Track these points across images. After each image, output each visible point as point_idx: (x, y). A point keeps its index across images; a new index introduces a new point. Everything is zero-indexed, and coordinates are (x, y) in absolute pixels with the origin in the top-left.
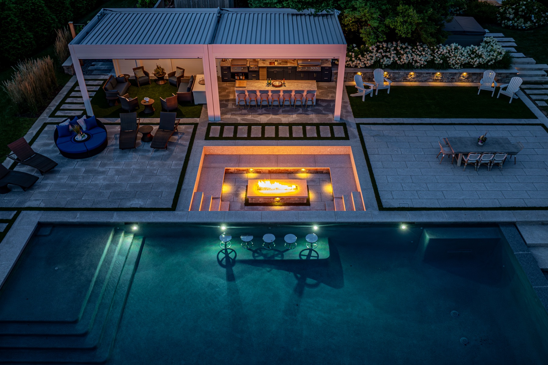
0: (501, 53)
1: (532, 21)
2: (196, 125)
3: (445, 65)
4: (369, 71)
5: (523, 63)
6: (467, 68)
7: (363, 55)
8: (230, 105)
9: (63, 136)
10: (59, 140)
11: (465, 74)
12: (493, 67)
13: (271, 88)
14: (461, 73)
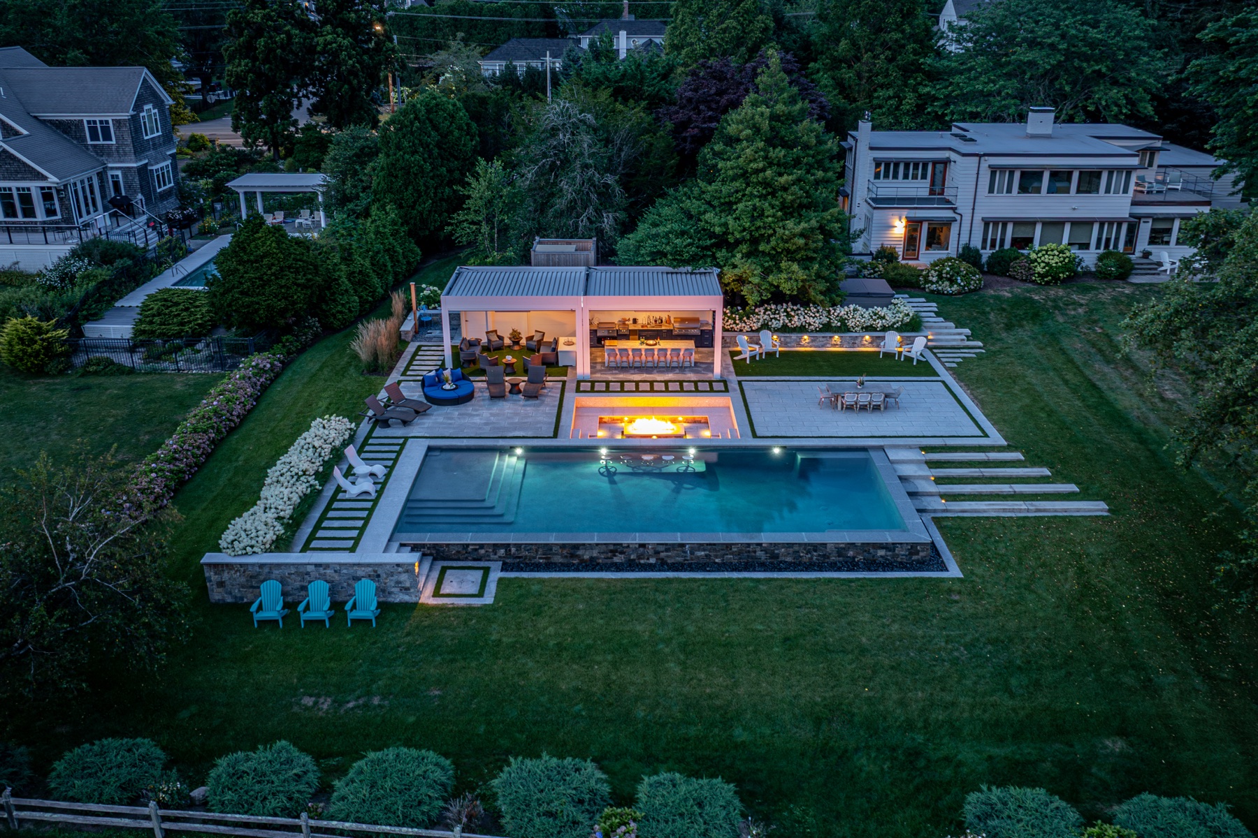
0: (908, 315)
1: (959, 285)
2: (564, 383)
3: (844, 328)
4: (755, 334)
5: (940, 328)
6: (871, 331)
7: (748, 318)
8: (599, 367)
9: (430, 386)
10: (426, 389)
11: (867, 337)
12: (899, 330)
13: (644, 347)
14: (863, 337)
